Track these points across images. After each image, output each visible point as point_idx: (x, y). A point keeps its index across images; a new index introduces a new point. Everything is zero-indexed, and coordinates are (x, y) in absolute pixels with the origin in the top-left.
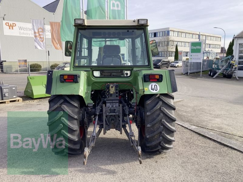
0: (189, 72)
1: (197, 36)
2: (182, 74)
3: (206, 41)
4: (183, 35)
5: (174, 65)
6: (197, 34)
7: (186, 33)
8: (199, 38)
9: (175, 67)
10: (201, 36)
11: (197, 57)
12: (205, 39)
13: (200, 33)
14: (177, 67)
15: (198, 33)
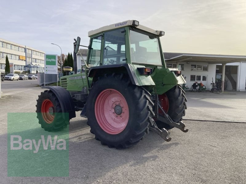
0: (45, 83)
1: (23, 50)
2: (38, 86)
3: (33, 55)
4: (9, 46)
5: (9, 78)
6: (23, 48)
7: (12, 44)
8: (25, 52)
9: (10, 80)
10: (27, 50)
11: (53, 69)
12: (31, 53)
13: (26, 47)
14: (12, 80)
15: (25, 47)
